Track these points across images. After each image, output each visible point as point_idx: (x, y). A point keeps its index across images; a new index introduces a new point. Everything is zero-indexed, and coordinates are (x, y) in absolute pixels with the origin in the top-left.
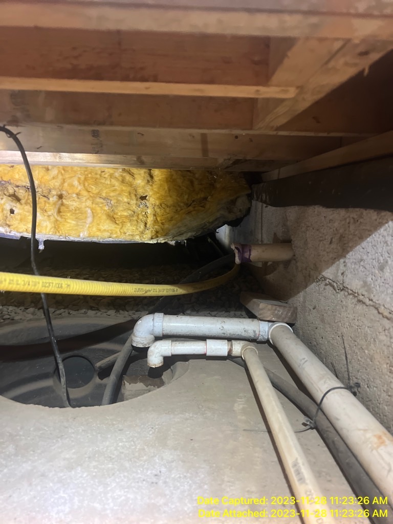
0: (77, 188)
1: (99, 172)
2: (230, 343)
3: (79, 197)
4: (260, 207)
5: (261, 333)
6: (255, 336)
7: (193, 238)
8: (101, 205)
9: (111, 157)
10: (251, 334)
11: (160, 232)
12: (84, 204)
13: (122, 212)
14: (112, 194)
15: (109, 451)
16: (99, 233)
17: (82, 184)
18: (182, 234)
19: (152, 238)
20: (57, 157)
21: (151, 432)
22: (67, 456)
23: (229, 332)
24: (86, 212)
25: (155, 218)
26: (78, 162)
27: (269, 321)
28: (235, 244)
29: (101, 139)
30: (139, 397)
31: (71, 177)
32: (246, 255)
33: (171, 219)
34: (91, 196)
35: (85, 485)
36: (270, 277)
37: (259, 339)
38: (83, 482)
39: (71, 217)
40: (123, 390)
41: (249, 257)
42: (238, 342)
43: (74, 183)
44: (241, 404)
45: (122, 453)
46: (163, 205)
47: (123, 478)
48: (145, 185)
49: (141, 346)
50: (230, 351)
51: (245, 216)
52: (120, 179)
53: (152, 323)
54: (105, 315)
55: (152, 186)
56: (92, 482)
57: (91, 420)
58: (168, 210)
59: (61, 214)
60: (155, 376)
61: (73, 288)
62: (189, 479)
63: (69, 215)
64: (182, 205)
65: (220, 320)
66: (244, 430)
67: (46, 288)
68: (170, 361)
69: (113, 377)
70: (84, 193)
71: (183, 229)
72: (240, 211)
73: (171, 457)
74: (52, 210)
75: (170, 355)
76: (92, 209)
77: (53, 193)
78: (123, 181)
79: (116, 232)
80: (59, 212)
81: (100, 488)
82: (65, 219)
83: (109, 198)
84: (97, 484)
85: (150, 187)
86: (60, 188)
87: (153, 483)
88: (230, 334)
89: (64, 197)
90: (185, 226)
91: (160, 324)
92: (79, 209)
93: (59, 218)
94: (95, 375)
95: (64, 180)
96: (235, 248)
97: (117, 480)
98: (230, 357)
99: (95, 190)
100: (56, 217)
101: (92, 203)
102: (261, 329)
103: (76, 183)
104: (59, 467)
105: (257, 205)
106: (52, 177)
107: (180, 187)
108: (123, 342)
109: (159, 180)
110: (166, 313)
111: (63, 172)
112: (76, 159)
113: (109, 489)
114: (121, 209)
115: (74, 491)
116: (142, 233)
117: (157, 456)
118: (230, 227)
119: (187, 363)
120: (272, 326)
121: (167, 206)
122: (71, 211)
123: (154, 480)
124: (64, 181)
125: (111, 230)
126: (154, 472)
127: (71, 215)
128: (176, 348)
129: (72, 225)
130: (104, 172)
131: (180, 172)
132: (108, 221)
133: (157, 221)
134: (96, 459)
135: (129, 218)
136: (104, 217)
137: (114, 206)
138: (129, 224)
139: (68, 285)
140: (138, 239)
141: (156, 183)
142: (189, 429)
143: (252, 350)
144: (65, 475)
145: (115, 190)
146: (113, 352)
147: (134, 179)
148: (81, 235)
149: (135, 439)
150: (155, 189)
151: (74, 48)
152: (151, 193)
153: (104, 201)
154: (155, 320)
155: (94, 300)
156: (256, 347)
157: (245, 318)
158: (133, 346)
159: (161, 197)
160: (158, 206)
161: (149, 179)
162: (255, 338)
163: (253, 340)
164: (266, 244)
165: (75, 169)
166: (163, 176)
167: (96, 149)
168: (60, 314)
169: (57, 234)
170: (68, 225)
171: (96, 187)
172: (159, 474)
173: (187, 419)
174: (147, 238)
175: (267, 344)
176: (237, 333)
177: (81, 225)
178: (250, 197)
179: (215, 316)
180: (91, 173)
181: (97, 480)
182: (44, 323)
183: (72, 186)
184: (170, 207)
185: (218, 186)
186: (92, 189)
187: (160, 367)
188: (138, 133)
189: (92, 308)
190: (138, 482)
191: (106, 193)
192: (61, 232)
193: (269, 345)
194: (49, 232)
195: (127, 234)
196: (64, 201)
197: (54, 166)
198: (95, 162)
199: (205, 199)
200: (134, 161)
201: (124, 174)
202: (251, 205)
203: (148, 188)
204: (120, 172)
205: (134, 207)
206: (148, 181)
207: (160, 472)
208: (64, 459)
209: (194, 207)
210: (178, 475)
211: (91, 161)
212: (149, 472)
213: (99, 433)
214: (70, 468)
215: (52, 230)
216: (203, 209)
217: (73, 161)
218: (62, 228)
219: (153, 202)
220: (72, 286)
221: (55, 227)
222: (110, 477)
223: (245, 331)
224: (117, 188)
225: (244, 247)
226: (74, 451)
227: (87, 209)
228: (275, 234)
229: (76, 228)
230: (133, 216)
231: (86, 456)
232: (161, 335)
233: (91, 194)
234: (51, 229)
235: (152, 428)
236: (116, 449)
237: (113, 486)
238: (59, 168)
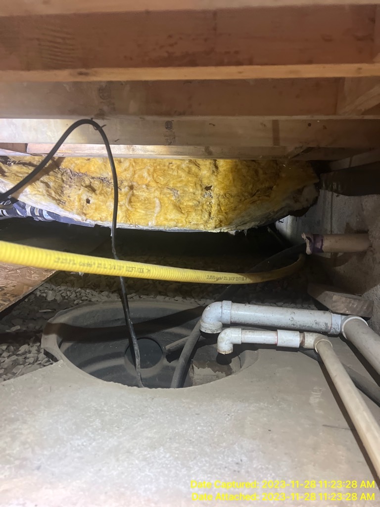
0: (146, 180)
1: (167, 164)
2: (302, 335)
3: (149, 188)
4: (330, 197)
5: (333, 326)
6: (326, 329)
7: (257, 228)
8: (168, 196)
9: (180, 148)
10: (322, 327)
11: (223, 222)
12: (153, 194)
13: (187, 203)
14: (179, 185)
15: (188, 434)
16: (166, 223)
17: (151, 176)
18: (246, 223)
19: (216, 228)
20: (131, 149)
21: (227, 419)
22: (149, 435)
23: (298, 323)
24: (154, 202)
25: (219, 207)
26: (150, 154)
27: (342, 314)
28: (305, 234)
29: (173, 131)
30: (212, 383)
31: (141, 169)
32: (318, 245)
33: (235, 209)
34: (159, 187)
35: (169, 466)
36: (340, 269)
37: (331, 332)
38: (167, 462)
39: (141, 207)
40: (191, 374)
41: (321, 247)
42: (311, 334)
43: (144, 175)
44: (318, 398)
45: (202, 437)
46: (227, 195)
47: (204, 462)
48: (210, 176)
49: (209, 332)
50: (302, 343)
51: (312, 205)
52: (187, 170)
53: (220, 311)
54: (172, 299)
55: (216, 176)
56: (175, 463)
57: (168, 402)
58: (232, 200)
59: (132, 204)
60: (223, 363)
61: (153, 273)
62: (271, 472)
63: (138, 204)
64: (246, 194)
65: (290, 310)
66: (324, 425)
67: (130, 273)
68: (239, 349)
69: (182, 360)
70: (153, 184)
71: (247, 219)
72: (307, 200)
73: (251, 446)
74: (124, 200)
75: (240, 343)
76: (160, 199)
77: (125, 184)
78: (189, 172)
79: (182, 221)
80: (130, 202)
81: (183, 470)
82: (136, 209)
83: (176, 188)
84: (180, 466)
85: (214, 177)
86: (131, 179)
87: (235, 471)
88: (300, 325)
89: (135, 188)
90: (249, 215)
91: (228, 311)
92: (148, 199)
93: (130, 208)
94: (162, 357)
95: (135, 171)
96: (307, 237)
97: (199, 464)
98: (301, 349)
99: (163, 181)
100: (127, 206)
101: (160, 193)
102: (334, 322)
103: (145, 174)
104: (143, 445)
105: (327, 195)
106: (124, 169)
107: (245, 177)
108: (191, 328)
109: (224, 170)
110: (234, 301)
111: (134, 164)
112: (148, 151)
113: (192, 472)
114: (187, 199)
115: (159, 470)
116: (206, 222)
117: (237, 444)
118: (293, 217)
119: (256, 352)
120: (345, 319)
121: (232, 196)
122: (140, 201)
123: (236, 468)
124: (135, 173)
125: (177, 219)
126: (234, 459)
127: (141, 205)
128: (246, 336)
129: (142, 214)
130: (171, 163)
131: (245, 162)
132: (174, 211)
133: (221, 210)
134: (177, 441)
135: (195, 208)
136: (171, 207)
137: (181, 196)
138: (194, 214)
139: (149, 271)
140: (202, 228)
141: (220, 173)
142: (265, 419)
143: (326, 343)
144: (149, 454)
145: (181, 181)
146: (181, 336)
147: (200, 170)
148: (150, 224)
149: (213, 424)
150: (219, 180)
151: (170, 36)
152: (215, 184)
153: (171, 192)
154: (223, 307)
155: (162, 285)
156: (330, 340)
157: (313, 309)
158: (201, 332)
159: (225, 188)
160: (222, 195)
161: (214, 169)
162: (326, 331)
163: (325, 333)
164: (337, 235)
165: (145, 160)
166: (228, 167)
167: (169, 141)
168: (132, 297)
169: (128, 222)
170: (138, 214)
171: (164, 179)
172: (240, 462)
173: (262, 409)
174: (211, 228)
175: (339, 338)
176: (308, 325)
177: (150, 215)
178: (318, 186)
179: (281, 306)
180: (159, 165)
181: (179, 462)
182: (120, 305)
183: (142, 177)
184: (234, 197)
185: (283, 175)
186: (160, 180)
187: (230, 354)
188: (210, 124)
189: (160, 293)
190: (220, 469)
191: (173, 184)
192: (131, 221)
193: (342, 339)
194: (121, 221)
195: (192, 223)
196: (134, 191)
197: (126, 159)
198: (165, 153)
199: (271, 188)
200: (203, 151)
201: (191, 166)
202: (319, 195)
203: (213, 178)
204: (187, 163)
205: (199, 197)
206: (213, 172)
207: (241, 460)
208: (147, 438)
209: (259, 197)
210: (260, 466)
211: (161, 153)
212: (230, 459)
213: (177, 415)
214: (153, 447)
215: (124, 219)
216: (268, 198)
217: (145, 153)
218: (133, 217)
219: (218, 193)
220: (152, 271)
221: (126, 216)
222: (192, 461)
223: (316, 323)
224: (183, 178)
225: (315, 237)
226: (155, 430)
227: (156, 199)
228: (348, 224)
229: (145, 217)
230: (198, 206)
231: (167, 437)
232: (229, 323)
233: (159, 185)
234: (122, 218)
235: (229, 415)
236: (195, 433)
237: (196, 470)
238: (130, 160)
